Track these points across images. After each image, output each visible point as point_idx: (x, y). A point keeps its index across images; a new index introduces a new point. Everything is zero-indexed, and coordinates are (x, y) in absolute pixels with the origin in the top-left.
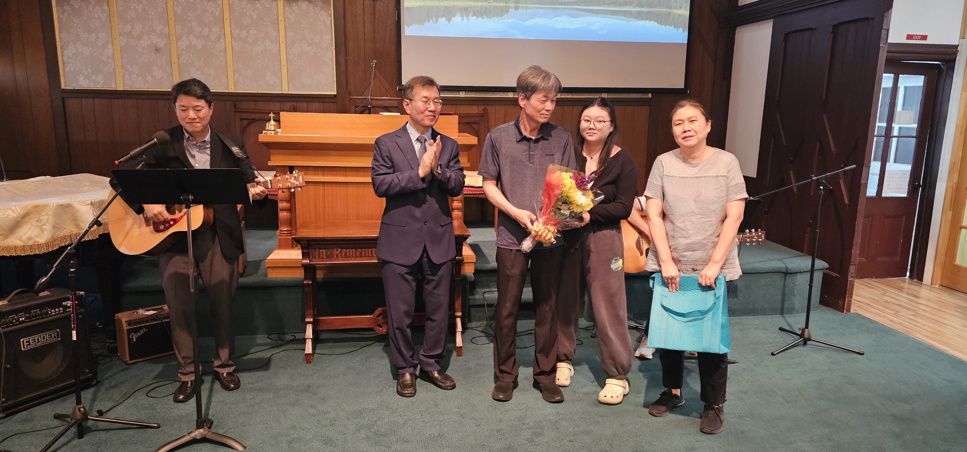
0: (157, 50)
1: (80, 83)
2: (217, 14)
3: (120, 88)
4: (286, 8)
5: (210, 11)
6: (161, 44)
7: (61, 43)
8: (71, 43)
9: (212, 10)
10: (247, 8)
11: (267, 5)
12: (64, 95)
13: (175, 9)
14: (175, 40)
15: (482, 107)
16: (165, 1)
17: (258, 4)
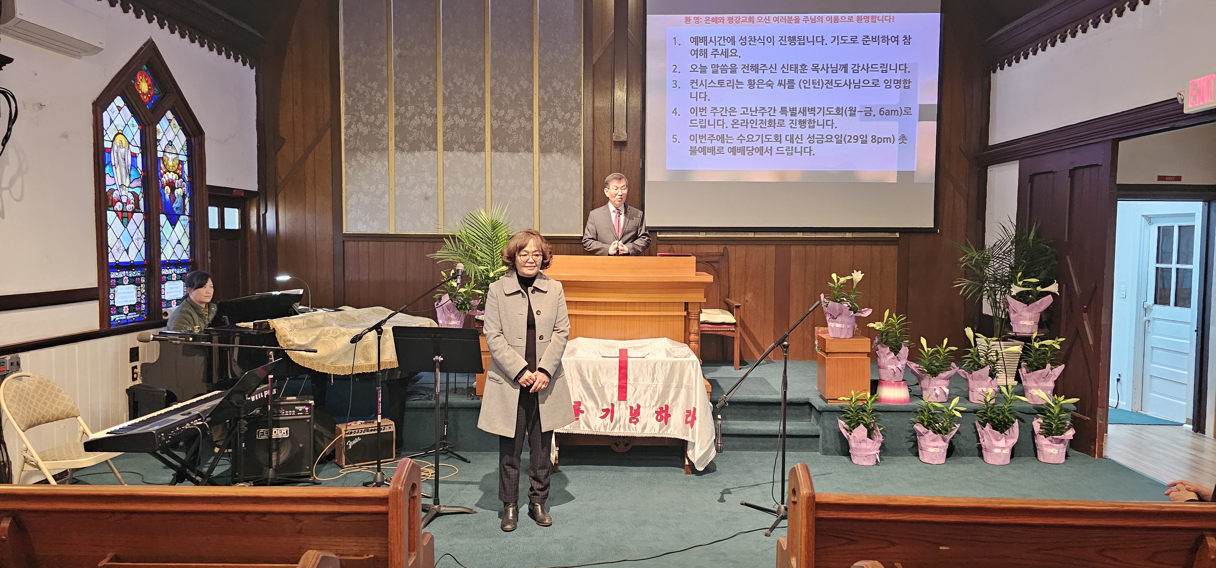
0: (426, 198)
1: (359, 228)
2: (480, 166)
3: (392, 232)
4: (542, 159)
5: (474, 164)
6: (430, 193)
7: (346, 194)
8: (355, 193)
9: (476, 163)
10: (507, 160)
11: (524, 158)
12: (345, 239)
13: (444, 162)
14: (442, 190)
15: (722, 248)
16: (436, 156)
17: (516, 156)
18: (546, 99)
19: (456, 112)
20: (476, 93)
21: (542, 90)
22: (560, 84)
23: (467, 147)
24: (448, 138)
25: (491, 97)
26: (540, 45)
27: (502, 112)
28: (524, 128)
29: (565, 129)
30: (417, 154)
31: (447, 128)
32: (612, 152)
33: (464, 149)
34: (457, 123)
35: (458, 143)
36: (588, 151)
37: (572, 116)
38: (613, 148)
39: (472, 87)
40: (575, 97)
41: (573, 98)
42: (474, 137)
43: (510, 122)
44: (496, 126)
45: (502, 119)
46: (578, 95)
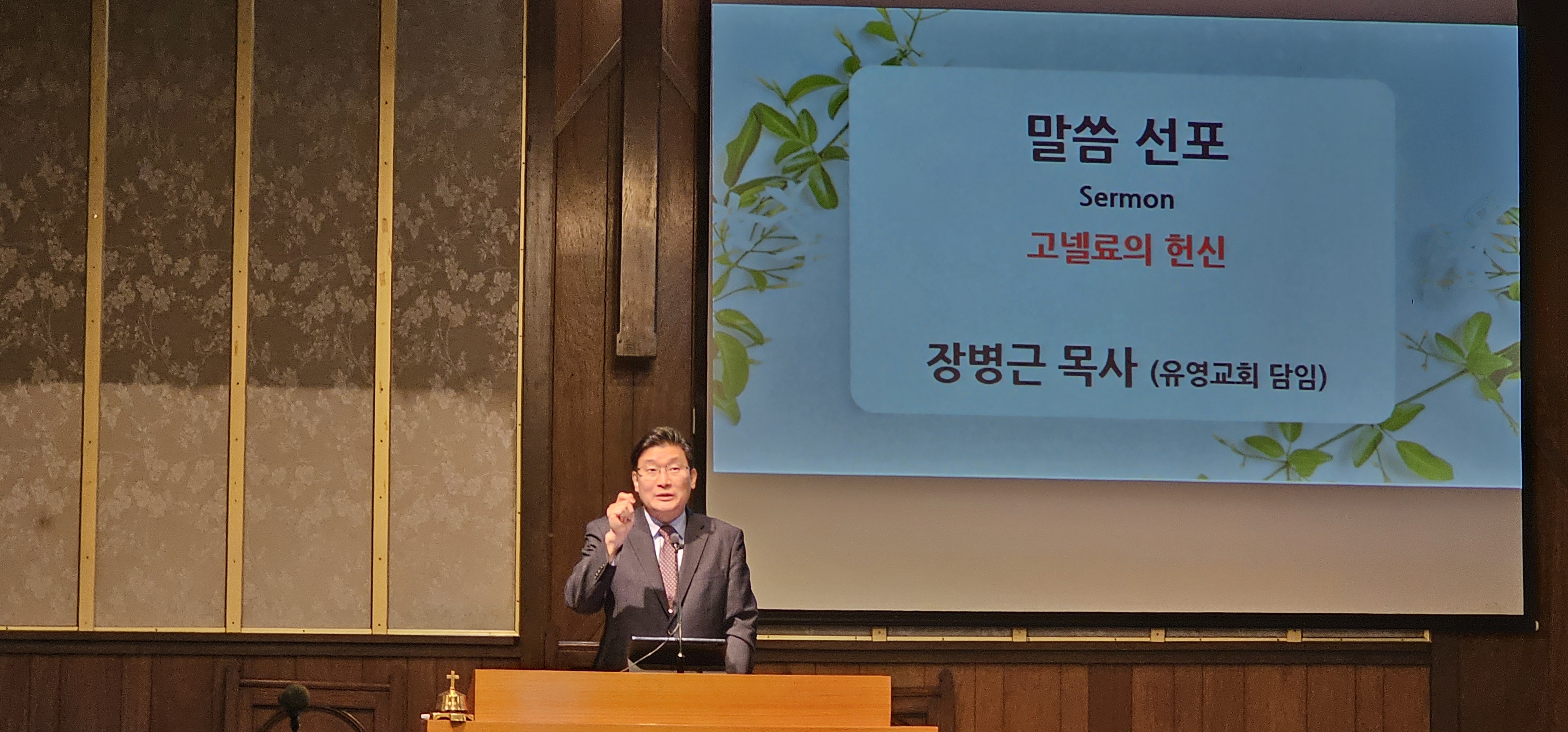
0: (45, 522)
2: (213, 426)
4: (398, 407)
5: (195, 418)
6: (57, 506)
9: (201, 417)
10: (293, 408)
11: (346, 403)
13: (103, 416)
14: (94, 497)
15: (934, 673)
16: (79, 396)
17: (321, 398)
18: (415, 235)
19: (144, 267)
20: (206, 213)
21: (402, 205)
22: (458, 190)
23: (174, 369)
24: (116, 342)
25: (251, 226)
26: (398, 82)
27: (282, 272)
28: (349, 316)
29: (471, 321)
30: (21, 390)
31: (116, 314)
32: (609, 388)
33: (165, 377)
34: (145, 298)
35: (145, 358)
36: (536, 385)
37: (489, 283)
38: (609, 376)
39: (195, 196)
40: (499, 229)
41: (494, 230)
42: (197, 342)
43: (309, 296)
44: (263, 310)
45: (282, 290)
46: (509, 224)
